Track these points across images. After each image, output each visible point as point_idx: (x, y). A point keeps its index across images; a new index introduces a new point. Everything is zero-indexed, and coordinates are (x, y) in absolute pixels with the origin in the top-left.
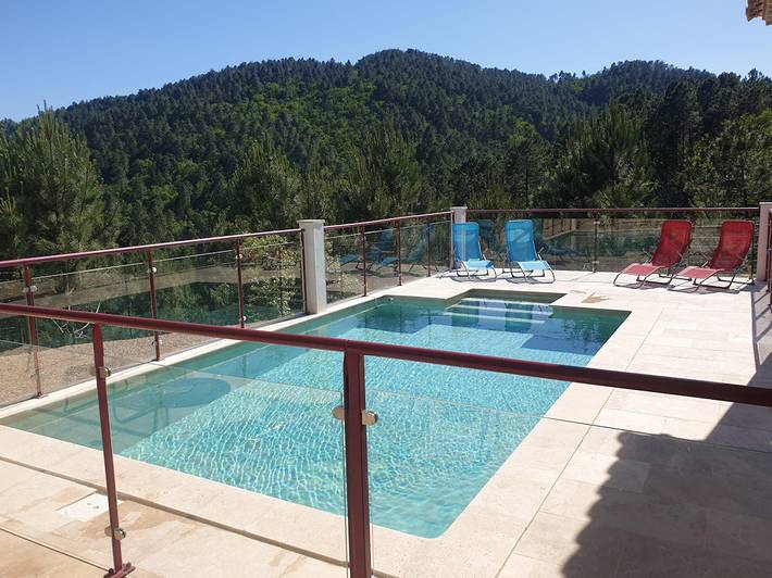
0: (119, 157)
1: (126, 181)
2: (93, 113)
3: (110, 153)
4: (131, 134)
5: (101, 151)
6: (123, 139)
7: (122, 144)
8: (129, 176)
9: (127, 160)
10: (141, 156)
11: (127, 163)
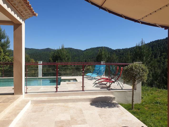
0: (158, 53)
1: (159, 58)
2: (154, 43)
3: (156, 52)
4: (161, 47)
5: (154, 51)
6: (160, 49)
7: (159, 50)
8: (160, 57)
9: (160, 53)
10: (164, 52)
11: (160, 54)
